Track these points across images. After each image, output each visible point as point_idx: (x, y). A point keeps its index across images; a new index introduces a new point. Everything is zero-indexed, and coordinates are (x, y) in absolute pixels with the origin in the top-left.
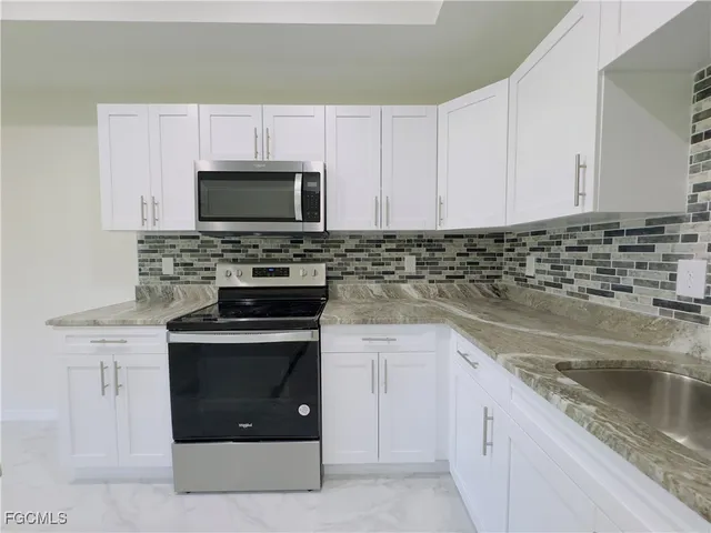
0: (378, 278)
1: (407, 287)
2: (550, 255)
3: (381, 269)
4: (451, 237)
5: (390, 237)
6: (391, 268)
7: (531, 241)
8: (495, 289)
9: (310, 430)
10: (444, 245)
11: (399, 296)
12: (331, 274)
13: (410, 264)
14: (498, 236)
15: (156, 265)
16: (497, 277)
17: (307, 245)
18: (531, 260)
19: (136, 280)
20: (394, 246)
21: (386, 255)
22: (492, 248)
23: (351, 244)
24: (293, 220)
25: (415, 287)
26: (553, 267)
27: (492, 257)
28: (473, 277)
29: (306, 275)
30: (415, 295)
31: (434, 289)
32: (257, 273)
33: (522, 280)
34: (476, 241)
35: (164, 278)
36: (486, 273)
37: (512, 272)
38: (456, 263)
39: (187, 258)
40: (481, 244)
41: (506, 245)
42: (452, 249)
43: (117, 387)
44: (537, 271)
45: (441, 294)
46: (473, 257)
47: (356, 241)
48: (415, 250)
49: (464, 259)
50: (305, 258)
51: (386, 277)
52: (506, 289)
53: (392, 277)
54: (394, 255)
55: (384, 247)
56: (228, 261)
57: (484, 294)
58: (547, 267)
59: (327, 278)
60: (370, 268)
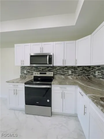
0: (64, 75)
1: (69, 77)
2: (101, 71)
3: (64, 73)
4: (79, 67)
5: (66, 67)
6: (66, 73)
7: (97, 68)
8: (89, 78)
9: (49, 105)
10: (77, 68)
11: (68, 78)
12: (54, 74)
13: (70, 72)
14: (89, 67)
15: (23, 72)
16: (89, 75)
17: (50, 68)
18: (97, 72)
19: (20, 74)
21: (65, 70)
22: (88, 69)
23: (58, 68)
24: (47, 64)
25: (71, 77)
26: (102, 74)
27: (88, 71)
28: (84, 75)
29: (49, 74)
30: (71, 78)
31: (75, 77)
32: (40, 73)
33: (95, 76)
34: (84, 68)
35: (25, 74)
36: (86, 74)
37: (92, 74)
38: (80, 72)
39: (28, 70)
40: (85, 68)
41: (91, 69)
42: (79, 69)
43: (16, 94)
44: (98, 75)
45: (77, 78)
46: (84, 71)
47: (59, 68)
48: (71, 69)
49: (82, 71)
50: (49, 71)
51: (65, 75)
52: (91, 78)
53: (66, 75)
54: (67, 70)
55: (65, 69)
56: (35, 71)
57: (86, 79)
58: (100, 74)
59: (53, 75)
60: (62, 73)
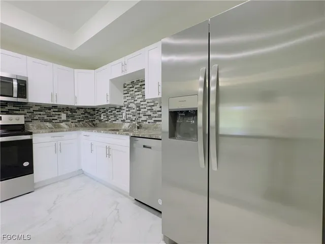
0: (50, 121)
1: (63, 124)
2: (106, 114)
3: (51, 118)
4: (79, 108)
5: (55, 107)
6: (55, 118)
7: (102, 110)
8: (93, 124)
10: (77, 111)
11: (60, 127)
12: (27, 119)
13: (64, 116)
14: (94, 109)
16: (94, 121)
18: (102, 115)
20: (57, 110)
21: (54, 113)
22: (92, 112)
23: (37, 108)
24: (12, 96)
25: (66, 124)
27: (92, 115)
28: (86, 121)
30: (66, 126)
31: (73, 125)
33: (100, 121)
34: (87, 110)
36: (90, 120)
37: (98, 119)
38: (81, 117)
40: (89, 111)
41: (96, 112)
42: (79, 112)
44: (104, 118)
45: (76, 126)
46: (86, 115)
47: (39, 107)
48: (65, 112)
49: (83, 115)
51: (53, 121)
52: (97, 124)
53: (56, 121)
54: (57, 113)
55: (52, 110)
57: (90, 125)
59: (25, 121)
60: (46, 117)
